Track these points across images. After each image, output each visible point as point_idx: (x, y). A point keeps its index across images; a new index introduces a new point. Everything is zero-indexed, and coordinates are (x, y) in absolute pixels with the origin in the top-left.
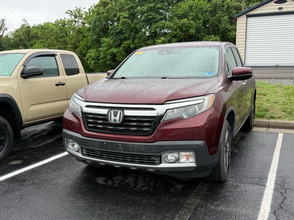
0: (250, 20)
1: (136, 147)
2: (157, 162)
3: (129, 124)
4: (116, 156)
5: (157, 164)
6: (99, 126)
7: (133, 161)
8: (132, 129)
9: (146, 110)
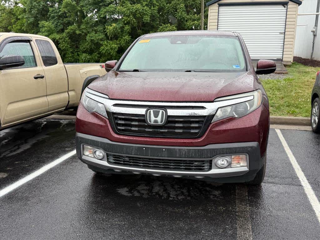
0: (222, 9)
1: (184, 152)
2: (206, 167)
3: (173, 125)
4: (156, 164)
5: (206, 170)
6: (133, 129)
7: (177, 168)
8: (177, 131)
9: (194, 108)
